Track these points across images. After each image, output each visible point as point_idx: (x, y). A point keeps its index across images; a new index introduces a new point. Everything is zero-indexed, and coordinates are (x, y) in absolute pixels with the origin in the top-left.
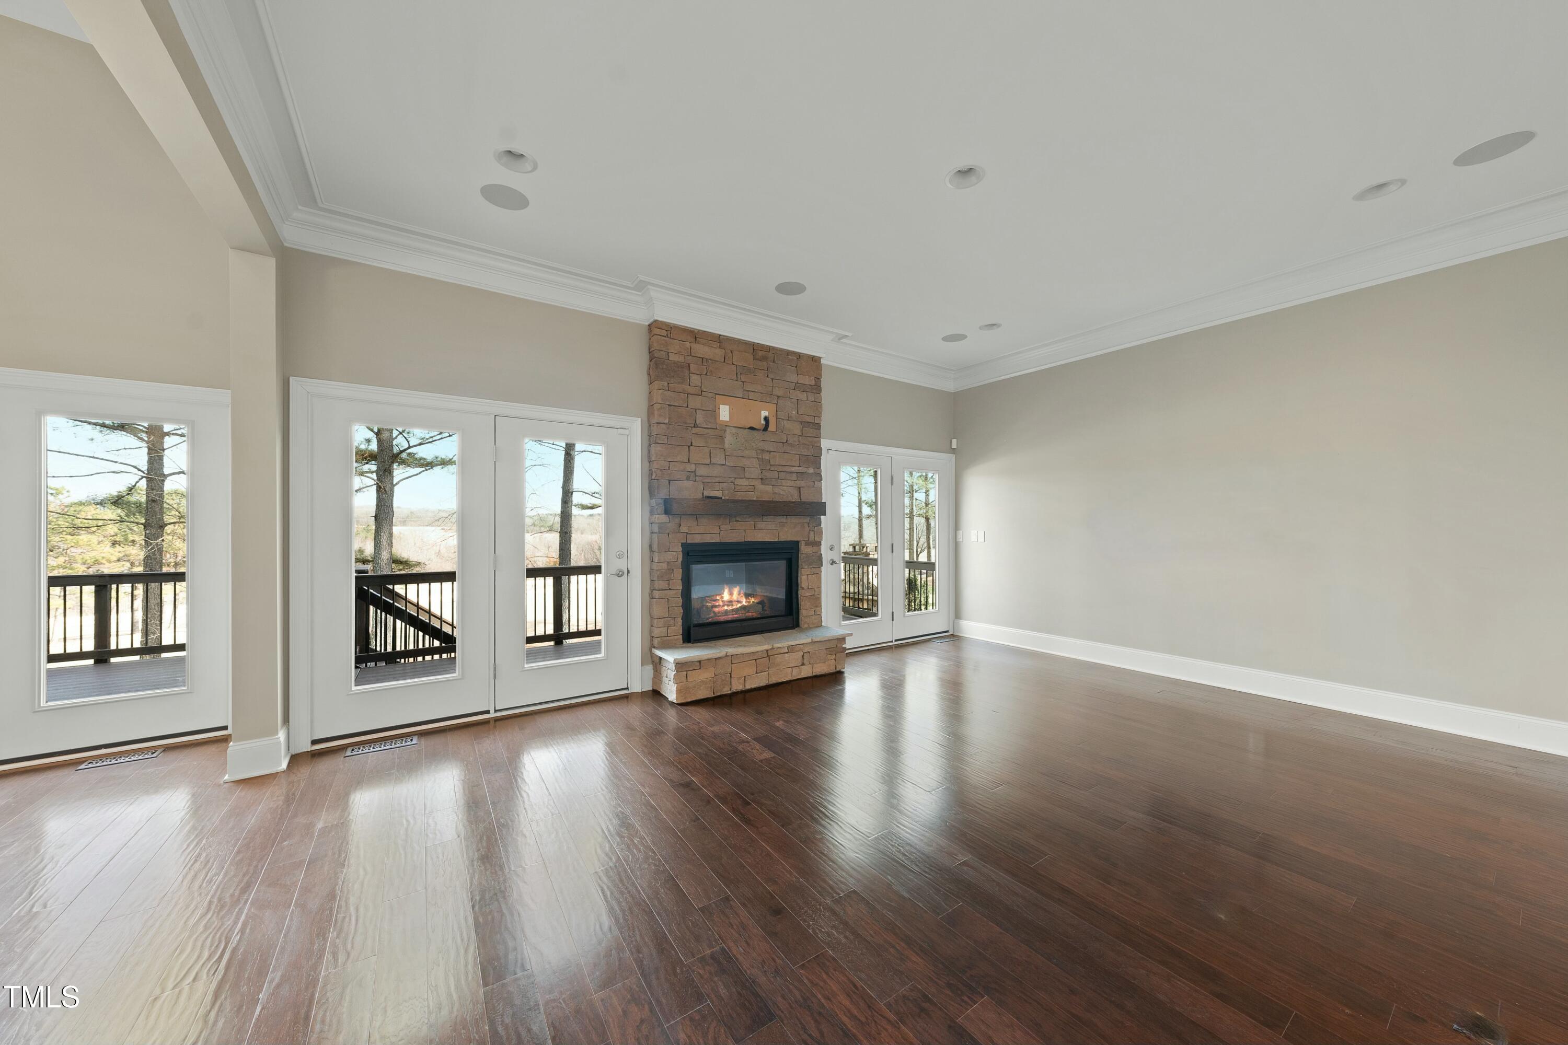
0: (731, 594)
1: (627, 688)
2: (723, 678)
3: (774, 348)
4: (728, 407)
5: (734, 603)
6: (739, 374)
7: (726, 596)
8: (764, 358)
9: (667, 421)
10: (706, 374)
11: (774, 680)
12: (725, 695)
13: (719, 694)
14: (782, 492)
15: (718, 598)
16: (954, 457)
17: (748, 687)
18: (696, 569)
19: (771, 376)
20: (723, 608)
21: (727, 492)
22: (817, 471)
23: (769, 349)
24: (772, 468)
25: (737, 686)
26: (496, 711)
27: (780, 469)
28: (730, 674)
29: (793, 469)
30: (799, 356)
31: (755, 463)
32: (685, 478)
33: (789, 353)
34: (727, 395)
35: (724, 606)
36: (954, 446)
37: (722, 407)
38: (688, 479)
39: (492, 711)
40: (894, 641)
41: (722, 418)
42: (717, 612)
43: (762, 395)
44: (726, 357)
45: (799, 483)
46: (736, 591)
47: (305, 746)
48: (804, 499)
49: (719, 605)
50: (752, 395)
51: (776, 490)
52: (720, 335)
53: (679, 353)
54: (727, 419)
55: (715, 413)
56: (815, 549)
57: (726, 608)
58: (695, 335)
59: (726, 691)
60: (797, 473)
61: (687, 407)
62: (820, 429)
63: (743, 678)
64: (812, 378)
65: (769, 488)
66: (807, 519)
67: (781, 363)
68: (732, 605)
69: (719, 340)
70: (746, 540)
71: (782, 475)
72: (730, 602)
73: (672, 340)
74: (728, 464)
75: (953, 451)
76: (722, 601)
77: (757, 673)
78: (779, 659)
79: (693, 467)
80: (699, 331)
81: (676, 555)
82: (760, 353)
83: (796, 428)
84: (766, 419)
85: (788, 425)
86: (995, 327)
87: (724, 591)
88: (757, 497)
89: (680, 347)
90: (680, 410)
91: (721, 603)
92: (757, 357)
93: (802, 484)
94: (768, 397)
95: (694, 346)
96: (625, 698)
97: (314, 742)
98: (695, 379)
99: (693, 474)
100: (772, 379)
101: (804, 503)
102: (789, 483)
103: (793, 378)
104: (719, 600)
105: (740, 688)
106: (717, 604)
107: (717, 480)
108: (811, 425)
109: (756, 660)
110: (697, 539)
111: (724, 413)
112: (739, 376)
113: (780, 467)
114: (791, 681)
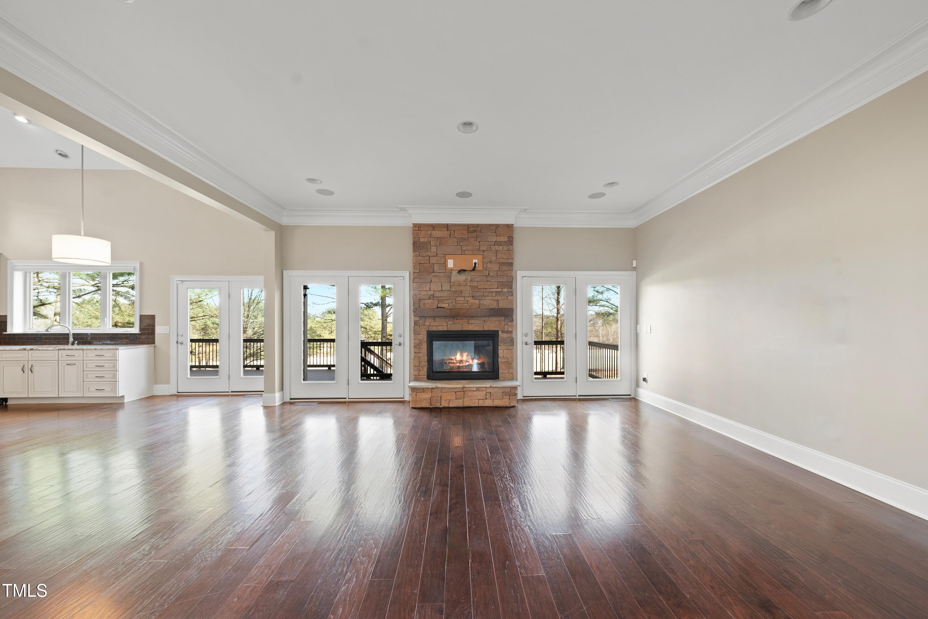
0: (462, 356)
1: (403, 398)
2: (437, 399)
3: (480, 224)
4: (452, 260)
5: (464, 362)
6: (459, 242)
7: (458, 357)
8: (475, 231)
9: (418, 271)
10: (440, 245)
11: (467, 404)
12: (437, 408)
13: (434, 406)
14: (486, 303)
15: (453, 358)
16: (635, 273)
17: (451, 406)
18: (436, 344)
19: (478, 240)
20: (456, 364)
21: (451, 304)
22: (510, 290)
23: (478, 225)
24: (479, 290)
25: (444, 404)
26: (349, 398)
27: (484, 290)
28: (441, 397)
29: (493, 290)
30: (497, 226)
31: (468, 288)
32: (428, 298)
33: (490, 225)
34: (452, 254)
35: (457, 363)
36: (634, 265)
37: (449, 260)
38: (429, 298)
39: (347, 398)
40: (577, 396)
41: (449, 266)
42: (452, 366)
43: (473, 251)
44: (451, 235)
45: (496, 298)
46: (465, 355)
47: (288, 400)
48: (500, 306)
49: (454, 363)
50: (466, 252)
51: (482, 302)
52: (448, 224)
53: (424, 237)
54: (452, 266)
55: (445, 263)
56: (509, 335)
57: (458, 364)
58: (433, 227)
59: (438, 405)
60: (496, 292)
61: (429, 263)
62: (512, 266)
63: (448, 401)
64: (506, 237)
65: (477, 302)
66: (503, 318)
67: (484, 232)
68: (463, 363)
69: (447, 227)
70: (463, 329)
71: (486, 294)
72: (461, 361)
73: (421, 232)
74: (452, 290)
75: (635, 269)
76: (456, 360)
77: (456, 399)
78: (470, 393)
79: (432, 293)
80: (436, 224)
81: (423, 336)
82: (472, 229)
83: (495, 267)
84: (475, 264)
85: (489, 265)
86: (615, 184)
87: (457, 354)
88: (469, 307)
89: (425, 234)
90: (425, 265)
91: (455, 361)
92: (470, 231)
93: (499, 298)
94: (477, 252)
95: (433, 232)
96: (402, 402)
97: (291, 399)
98: (434, 249)
99: (432, 296)
100: (479, 242)
101: (500, 309)
102: (490, 298)
103: (494, 239)
104: (453, 359)
105: (447, 405)
106: (452, 362)
107: (445, 298)
108: (506, 264)
109: (456, 392)
110: (434, 329)
111: (450, 263)
112: (459, 244)
113: (484, 289)
114: (478, 407)
